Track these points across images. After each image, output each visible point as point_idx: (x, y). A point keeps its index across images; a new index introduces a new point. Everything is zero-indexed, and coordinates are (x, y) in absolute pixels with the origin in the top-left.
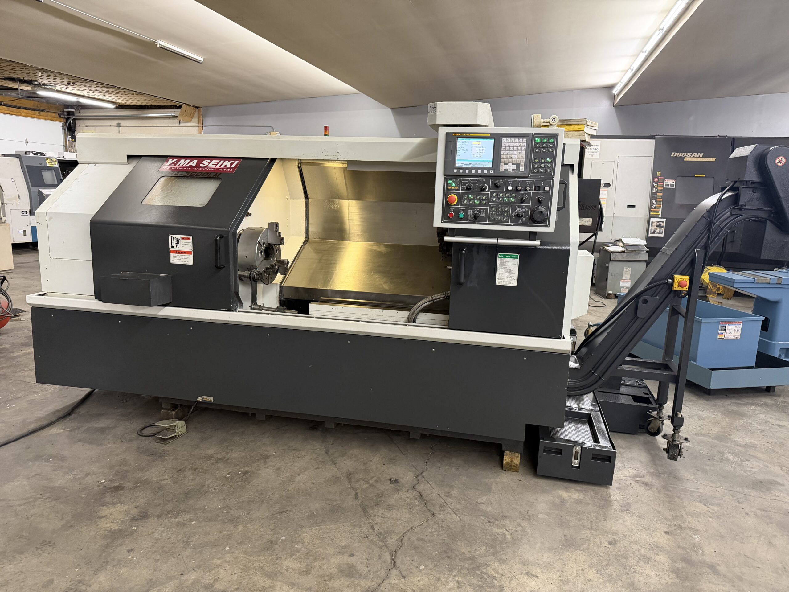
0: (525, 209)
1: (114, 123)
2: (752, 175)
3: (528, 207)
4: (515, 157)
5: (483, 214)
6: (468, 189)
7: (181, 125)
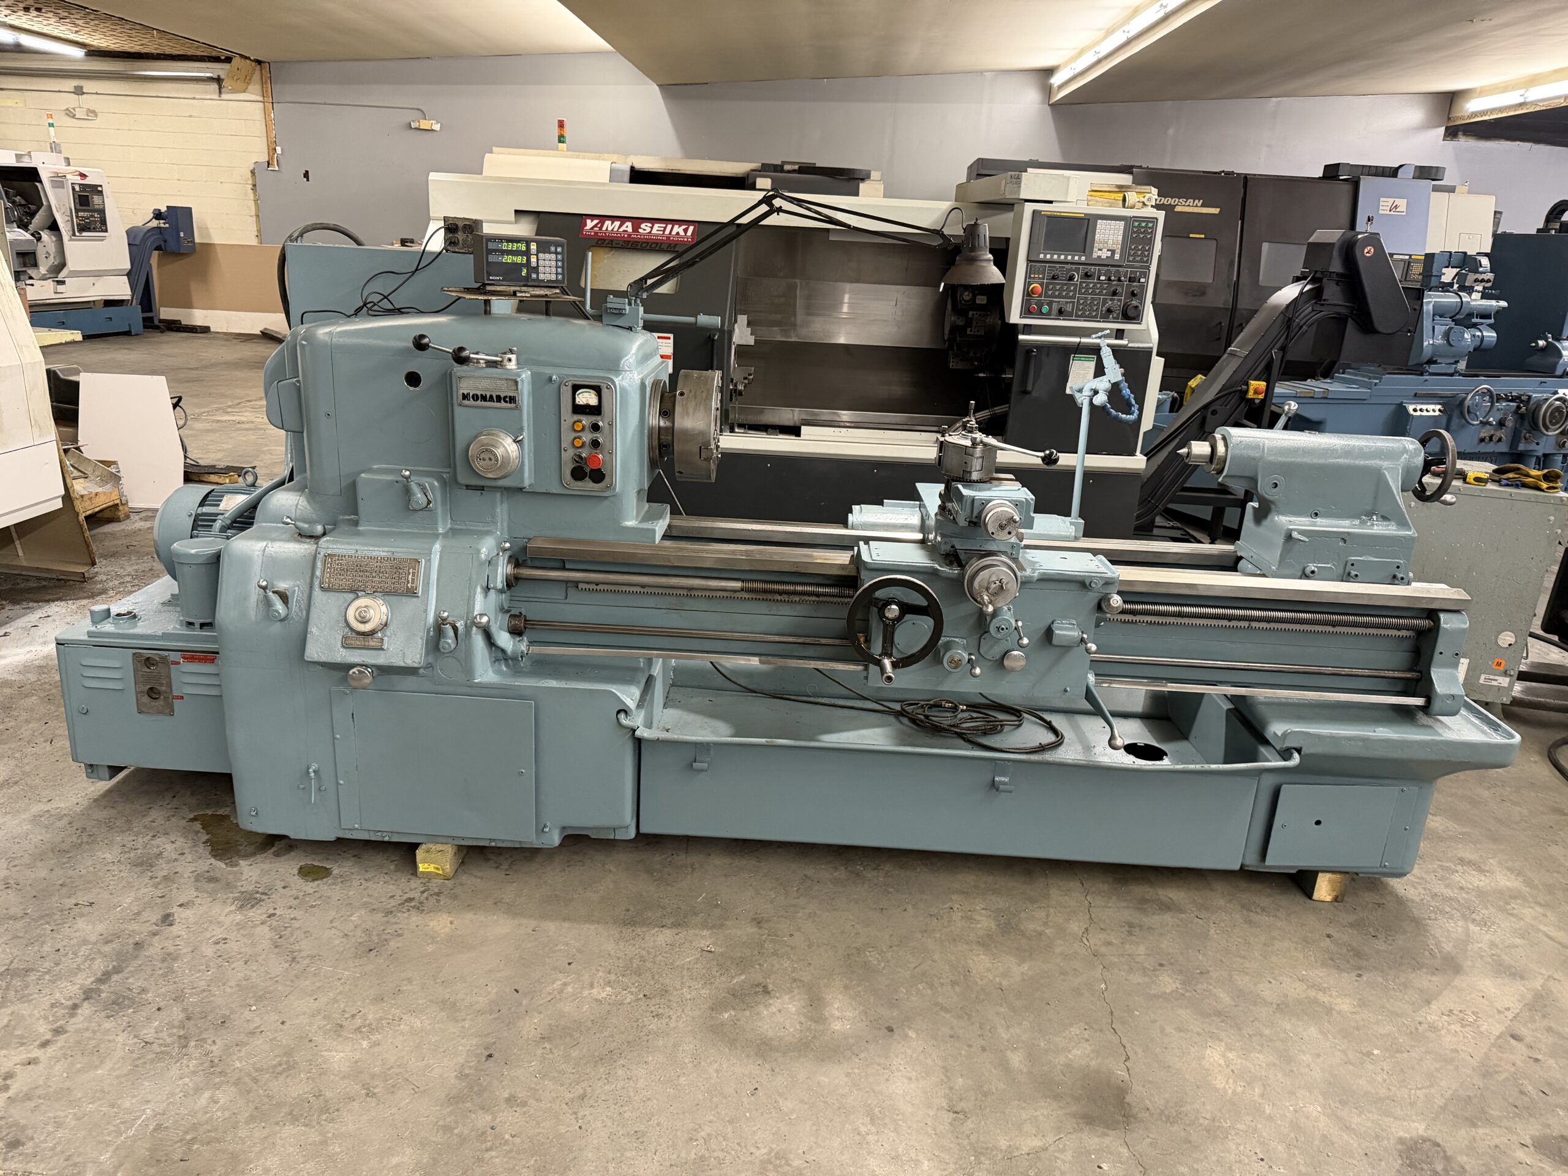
0: (1117, 303)
1: (70, 84)
2: (1336, 266)
3: (1120, 300)
4: (1110, 242)
5: (1069, 308)
6: (1054, 278)
7: (224, 96)
